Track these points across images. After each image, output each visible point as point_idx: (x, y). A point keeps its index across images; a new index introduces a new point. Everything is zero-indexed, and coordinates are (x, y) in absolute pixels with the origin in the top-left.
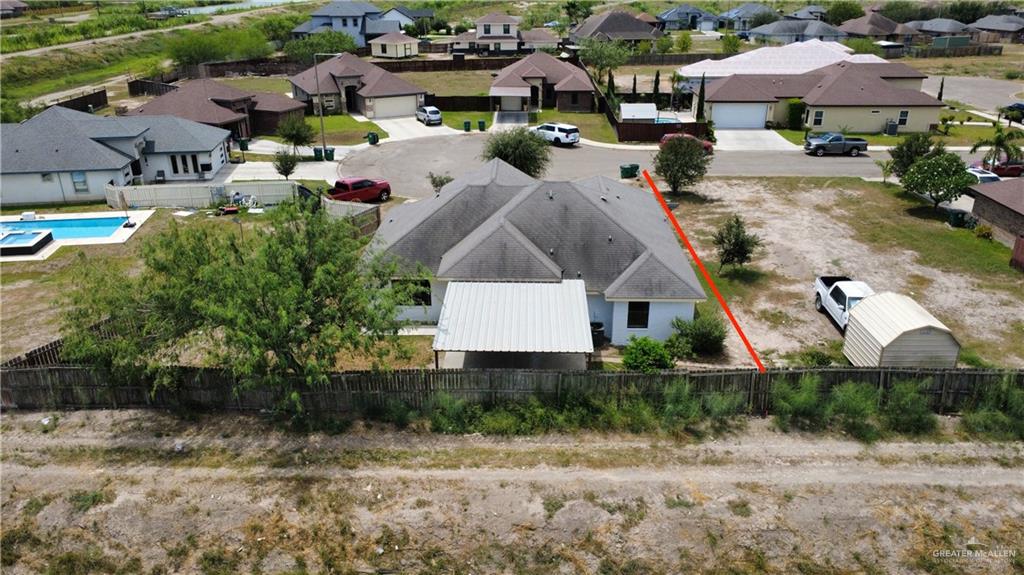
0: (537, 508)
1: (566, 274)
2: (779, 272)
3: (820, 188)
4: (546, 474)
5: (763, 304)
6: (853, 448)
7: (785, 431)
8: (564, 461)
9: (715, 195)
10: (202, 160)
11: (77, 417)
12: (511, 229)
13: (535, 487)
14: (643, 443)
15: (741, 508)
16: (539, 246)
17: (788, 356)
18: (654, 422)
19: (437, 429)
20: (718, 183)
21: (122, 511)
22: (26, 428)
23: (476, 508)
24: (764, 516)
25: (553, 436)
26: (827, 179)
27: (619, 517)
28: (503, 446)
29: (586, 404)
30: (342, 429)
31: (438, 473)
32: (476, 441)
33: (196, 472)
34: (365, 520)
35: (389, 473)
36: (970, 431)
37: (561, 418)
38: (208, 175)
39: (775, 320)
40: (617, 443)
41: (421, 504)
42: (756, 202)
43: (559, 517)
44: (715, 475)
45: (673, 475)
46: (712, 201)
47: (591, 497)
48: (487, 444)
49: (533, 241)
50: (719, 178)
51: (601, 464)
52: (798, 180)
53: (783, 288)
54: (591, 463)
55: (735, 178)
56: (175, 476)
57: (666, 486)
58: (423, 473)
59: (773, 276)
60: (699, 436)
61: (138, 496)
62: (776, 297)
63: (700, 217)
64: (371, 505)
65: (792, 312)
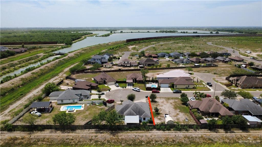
0: (134, 136)
1: (137, 115)
2: (162, 113)
3: (172, 99)
4: (135, 134)
5: (159, 117)
6: (163, 132)
7: (157, 130)
8: (137, 133)
9: (158, 101)
10: (88, 96)
11: (91, 130)
12: (131, 110)
13: (134, 135)
14: (144, 131)
15: (151, 136)
16: (134, 112)
17: (160, 123)
18: (145, 129)
19: (125, 130)
20: (159, 99)
21: (99, 137)
22: (86, 131)
23: (129, 136)
24: (153, 137)
25: (136, 131)
26: (174, 98)
27: (141, 137)
28: (131, 132)
29: (139, 128)
30: (116, 130)
31: (125, 134)
32: (129, 131)
33: (104, 134)
34: (120, 137)
35: (121, 134)
36: (174, 130)
37: (136, 129)
38: (88, 98)
39: (160, 119)
40: (141, 131)
41: (124, 136)
42: (163, 102)
43: (136, 137)
44: (150, 134)
45: (146, 134)
46: (157, 102)
47: (139, 136)
48: (130, 132)
49: (134, 111)
50: (159, 98)
51: (140, 133)
52: (170, 98)
53: (162, 115)
54: (139, 133)
55: (162, 98)
56: (102, 134)
57: (145, 135)
58: (124, 134)
59: (161, 114)
60: (149, 131)
61: (100, 136)
62: (161, 116)
63: (155, 105)
64: (120, 136)
65: (162, 118)
